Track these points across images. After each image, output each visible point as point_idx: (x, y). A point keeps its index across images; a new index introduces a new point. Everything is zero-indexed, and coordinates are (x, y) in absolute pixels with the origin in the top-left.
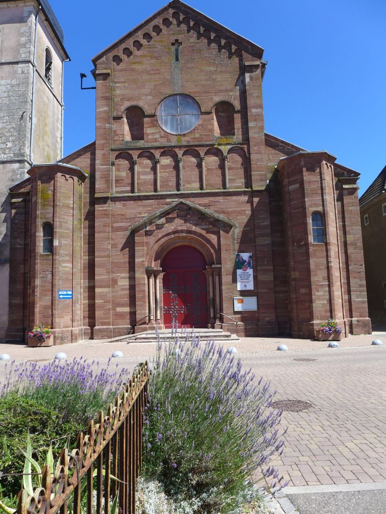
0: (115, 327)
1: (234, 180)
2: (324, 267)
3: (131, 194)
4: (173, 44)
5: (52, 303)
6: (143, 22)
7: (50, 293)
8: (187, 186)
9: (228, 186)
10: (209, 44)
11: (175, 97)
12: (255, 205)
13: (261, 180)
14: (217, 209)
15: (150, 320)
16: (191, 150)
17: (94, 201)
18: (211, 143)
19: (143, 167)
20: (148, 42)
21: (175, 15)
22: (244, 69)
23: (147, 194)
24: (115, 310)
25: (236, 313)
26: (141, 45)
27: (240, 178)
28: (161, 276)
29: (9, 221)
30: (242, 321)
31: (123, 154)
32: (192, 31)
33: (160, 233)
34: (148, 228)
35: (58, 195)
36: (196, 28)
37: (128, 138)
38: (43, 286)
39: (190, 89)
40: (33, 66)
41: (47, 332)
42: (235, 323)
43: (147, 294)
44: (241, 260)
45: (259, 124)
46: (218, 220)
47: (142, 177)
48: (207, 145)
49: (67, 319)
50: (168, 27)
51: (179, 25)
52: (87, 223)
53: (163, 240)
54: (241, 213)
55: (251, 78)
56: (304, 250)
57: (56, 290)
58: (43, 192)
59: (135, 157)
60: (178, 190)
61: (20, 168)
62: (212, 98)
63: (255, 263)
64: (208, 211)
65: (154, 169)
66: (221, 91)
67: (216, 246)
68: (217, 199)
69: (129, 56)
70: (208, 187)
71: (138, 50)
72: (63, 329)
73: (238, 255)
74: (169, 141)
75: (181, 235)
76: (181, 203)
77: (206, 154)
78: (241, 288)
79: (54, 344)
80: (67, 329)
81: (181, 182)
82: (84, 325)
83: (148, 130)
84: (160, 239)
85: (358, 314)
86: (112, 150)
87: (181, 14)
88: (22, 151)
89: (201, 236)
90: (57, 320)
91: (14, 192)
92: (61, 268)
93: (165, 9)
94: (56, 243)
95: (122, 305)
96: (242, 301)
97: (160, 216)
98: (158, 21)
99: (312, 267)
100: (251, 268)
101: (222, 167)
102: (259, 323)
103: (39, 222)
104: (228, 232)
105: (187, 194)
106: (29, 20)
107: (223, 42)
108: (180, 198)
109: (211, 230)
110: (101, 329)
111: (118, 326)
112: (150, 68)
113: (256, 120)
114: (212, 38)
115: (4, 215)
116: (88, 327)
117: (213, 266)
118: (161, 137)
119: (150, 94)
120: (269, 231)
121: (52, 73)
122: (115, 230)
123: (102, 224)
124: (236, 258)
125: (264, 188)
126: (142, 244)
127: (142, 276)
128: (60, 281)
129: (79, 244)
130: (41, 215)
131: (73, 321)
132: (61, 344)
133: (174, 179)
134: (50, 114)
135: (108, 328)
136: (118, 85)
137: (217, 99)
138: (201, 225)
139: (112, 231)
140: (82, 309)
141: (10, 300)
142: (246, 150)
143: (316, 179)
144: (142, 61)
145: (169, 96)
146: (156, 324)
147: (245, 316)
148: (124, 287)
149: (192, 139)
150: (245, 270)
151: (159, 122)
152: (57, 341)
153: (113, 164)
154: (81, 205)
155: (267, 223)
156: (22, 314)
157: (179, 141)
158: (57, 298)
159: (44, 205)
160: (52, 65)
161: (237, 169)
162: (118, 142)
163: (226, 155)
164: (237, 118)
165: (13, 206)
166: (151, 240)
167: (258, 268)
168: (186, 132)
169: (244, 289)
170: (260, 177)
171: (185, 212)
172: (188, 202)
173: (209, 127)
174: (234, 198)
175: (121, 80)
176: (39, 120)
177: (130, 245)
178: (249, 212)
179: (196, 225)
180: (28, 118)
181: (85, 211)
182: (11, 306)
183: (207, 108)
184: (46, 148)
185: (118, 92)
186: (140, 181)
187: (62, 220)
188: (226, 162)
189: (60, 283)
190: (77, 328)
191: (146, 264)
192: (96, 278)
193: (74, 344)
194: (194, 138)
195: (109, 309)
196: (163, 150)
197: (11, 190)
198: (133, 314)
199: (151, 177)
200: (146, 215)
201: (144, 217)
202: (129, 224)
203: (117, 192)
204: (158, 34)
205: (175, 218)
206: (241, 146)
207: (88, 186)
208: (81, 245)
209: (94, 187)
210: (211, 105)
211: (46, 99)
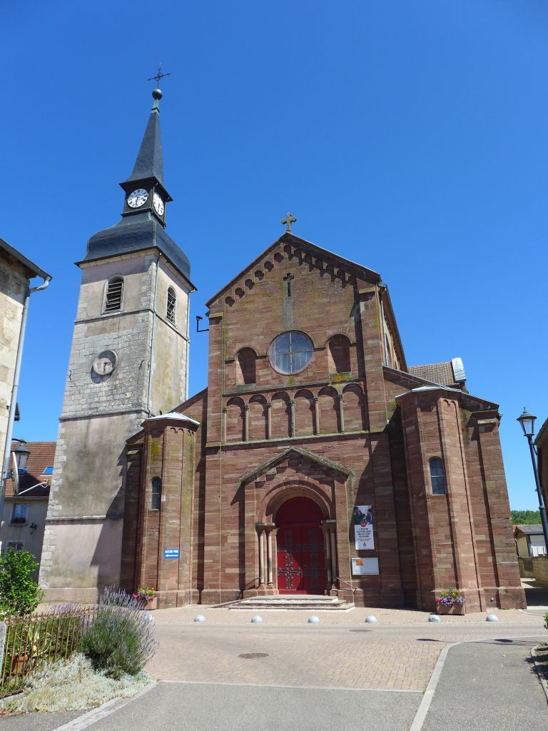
0: (223, 590)
1: (350, 421)
2: (446, 523)
3: (242, 443)
4: (285, 279)
5: (158, 564)
6: (254, 261)
7: (156, 552)
8: (300, 430)
9: (343, 428)
10: (322, 274)
11: (287, 334)
12: (373, 450)
13: (380, 420)
14: (332, 456)
15: (260, 583)
16: (303, 392)
17: (206, 451)
18: (324, 381)
19: (254, 411)
20: (260, 279)
21: (287, 249)
22: (359, 298)
23: (258, 442)
24: (224, 571)
25: (354, 577)
26: (253, 284)
27: (357, 419)
28: (275, 532)
29: (125, 473)
30: (361, 587)
31: (235, 399)
32: (304, 263)
33: (271, 485)
34: (258, 480)
35: (167, 449)
36: (308, 259)
37: (241, 381)
38: (149, 544)
39: (303, 324)
40: (153, 313)
41: (151, 595)
42: (353, 590)
43: (257, 553)
44: (359, 514)
45: (376, 357)
46: (331, 469)
47: (253, 423)
48: (320, 385)
49: (173, 580)
50: (279, 262)
51: (290, 258)
52: (198, 474)
53: (274, 492)
54: (359, 459)
55: (366, 307)
56: (422, 503)
57: (162, 548)
58: (153, 446)
59: (246, 403)
60: (291, 436)
61: (137, 418)
62: (326, 332)
63: (375, 518)
64: (321, 459)
65: (266, 414)
66: (334, 324)
67: (331, 498)
68: (331, 444)
69: (241, 296)
70: (323, 431)
71: (250, 288)
72: (169, 592)
73: (356, 509)
74: (281, 382)
75: (293, 486)
76: (292, 451)
77: (320, 394)
78: (359, 547)
79: (158, 608)
80: (172, 591)
81: (294, 427)
82: (193, 588)
83: (260, 373)
84: (270, 491)
85: (507, 582)
86: (224, 396)
87: (292, 247)
88: (140, 401)
89: (314, 486)
90: (162, 581)
91: (130, 444)
92: (168, 525)
93: (276, 244)
94: (164, 499)
95: (231, 566)
96: (360, 564)
97: (271, 466)
98: (270, 257)
99: (431, 523)
100: (371, 523)
101: (337, 408)
102: (382, 591)
103: (149, 478)
104: (342, 482)
105: (299, 440)
106: (150, 268)
107: (336, 270)
108: (293, 445)
109: (324, 480)
110: (209, 592)
111: (227, 590)
112: (262, 307)
113: (372, 353)
114: (324, 267)
115: (121, 467)
116: (197, 590)
117: (327, 521)
118: (273, 379)
119: (262, 334)
120: (390, 479)
121: (176, 311)
122: (226, 481)
123: (212, 475)
124: (354, 511)
125: (382, 430)
126: (252, 497)
127: (252, 533)
128: (167, 539)
129: (189, 498)
130: (151, 469)
131: (179, 582)
132: (165, 608)
133: (286, 424)
134: (172, 353)
135: (216, 592)
136: (230, 327)
137: (331, 332)
138: (314, 474)
139: (223, 483)
140: (191, 569)
141: (122, 558)
142: (363, 387)
143: (433, 420)
144: (255, 300)
145: (281, 334)
146: (267, 588)
147: (365, 581)
148: (234, 545)
149: (304, 378)
150: (364, 526)
151: (271, 363)
152: (161, 605)
153: (224, 411)
154: (191, 456)
155: (388, 469)
156: (132, 574)
157: (291, 381)
158: (162, 558)
159: (154, 460)
160: (176, 302)
161: (353, 408)
162: (230, 387)
163: (341, 393)
164: (353, 352)
165: (129, 458)
166: (262, 492)
167: (379, 523)
168: (298, 371)
169: (363, 548)
170: (378, 417)
171: (297, 461)
172: (300, 449)
173: (323, 364)
174: (350, 442)
175: (234, 321)
176: (159, 364)
177: (240, 498)
178: (367, 458)
179: (308, 474)
180: (147, 366)
181: (196, 462)
182: (123, 564)
183: (321, 344)
184: (168, 391)
185: (230, 334)
186: (251, 428)
187: (170, 475)
188: (341, 402)
189: (167, 541)
190: (183, 591)
191: (256, 520)
192: (205, 535)
193: (179, 608)
194: (307, 378)
195: (218, 571)
196: (274, 393)
197: (128, 441)
198: (242, 576)
199: (263, 422)
200: (257, 465)
201: (255, 467)
202: (240, 475)
203: (228, 441)
204: (270, 271)
205: (286, 467)
206: (358, 383)
207: (200, 435)
208: (191, 499)
209: (206, 436)
210: (325, 339)
211: (167, 340)
